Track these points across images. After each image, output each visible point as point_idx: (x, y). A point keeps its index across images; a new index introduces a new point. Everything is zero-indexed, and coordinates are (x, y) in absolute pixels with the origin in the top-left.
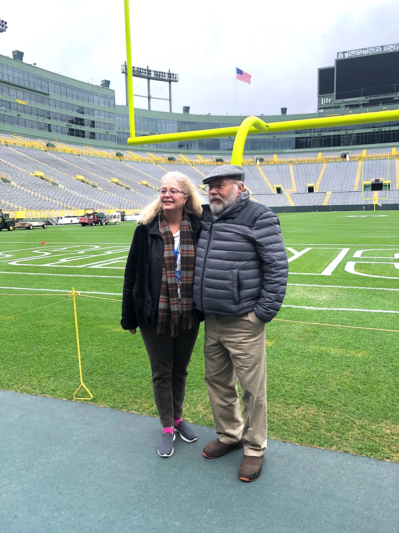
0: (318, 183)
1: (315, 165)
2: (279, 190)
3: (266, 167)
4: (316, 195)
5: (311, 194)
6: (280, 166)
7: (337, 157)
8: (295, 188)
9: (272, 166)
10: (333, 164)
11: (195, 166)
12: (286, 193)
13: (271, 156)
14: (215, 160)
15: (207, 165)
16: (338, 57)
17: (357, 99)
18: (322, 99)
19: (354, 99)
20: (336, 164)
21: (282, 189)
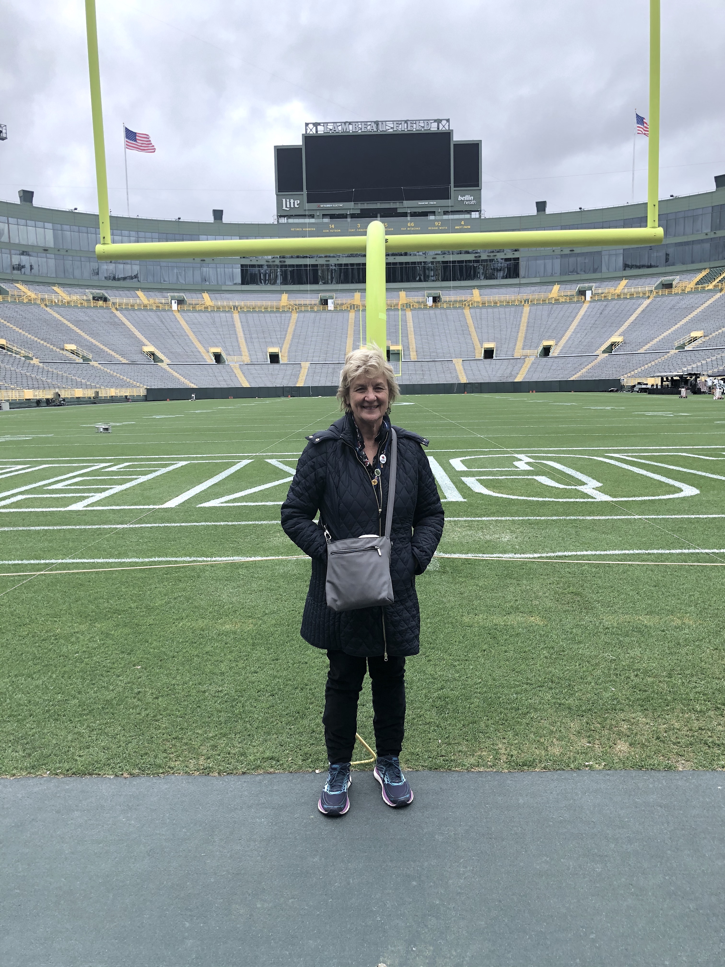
0: (286, 346)
1: (277, 315)
2: (218, 358)
3: (190, 314)
4: (282, 367)
5: (276, 366)
6: (216, 315)
7: (313, 303)
8: (247, 354)
9: (202, 314)
10: (307, 315)
11: (51, 307)
12: (231, 364)
13: (199, 295)
14: (91, 297)
15: (76, 306)
16: (306, 132)
17: (341, 205)
18: (284, 200)
19: (336, 206)
20: (313, 315)
21: (224, 355)
